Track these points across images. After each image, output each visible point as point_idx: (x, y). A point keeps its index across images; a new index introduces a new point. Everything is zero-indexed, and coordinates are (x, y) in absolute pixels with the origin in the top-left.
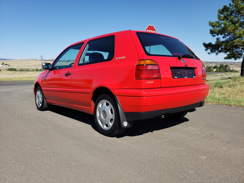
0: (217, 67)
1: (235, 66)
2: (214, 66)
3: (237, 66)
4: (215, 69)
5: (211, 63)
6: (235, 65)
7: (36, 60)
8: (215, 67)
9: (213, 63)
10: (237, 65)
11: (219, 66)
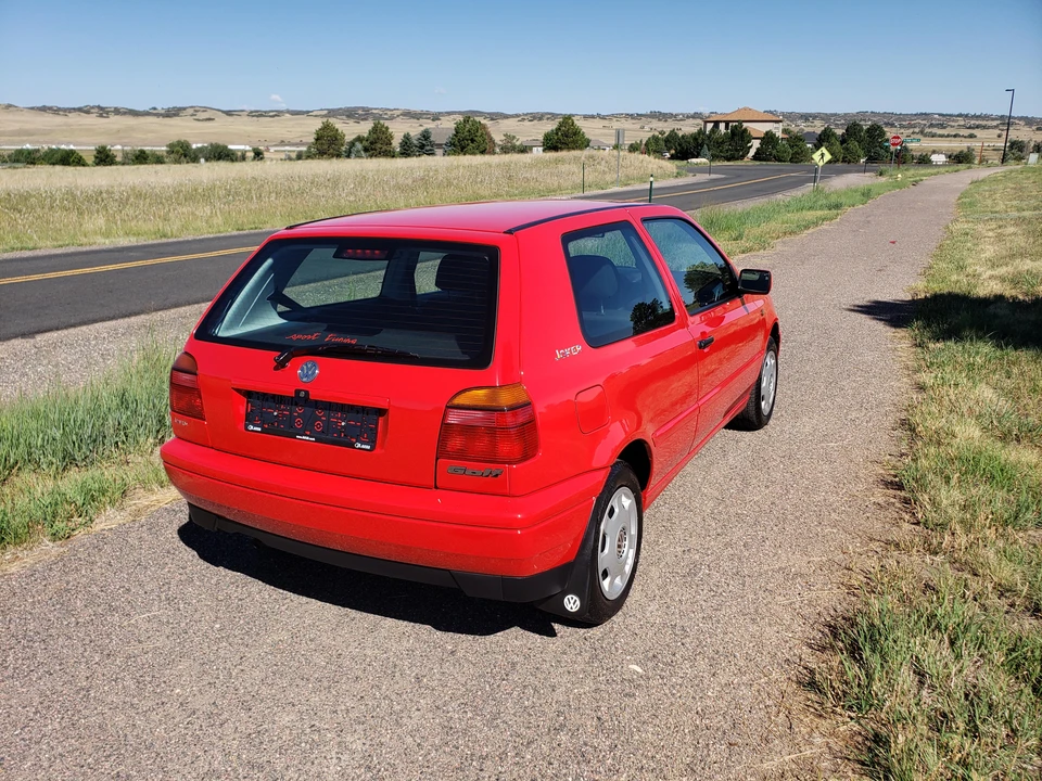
0: (834, 134)
1: (902, 131)
2: (819, 131)
3: (911, 130)
4: (823, 149)
5: (806, 117)
6: (902, 126)
7: (10, 106)
8: (823, 139)
9: (815, 117)
10: (911, 126)
11: (839, 132)
